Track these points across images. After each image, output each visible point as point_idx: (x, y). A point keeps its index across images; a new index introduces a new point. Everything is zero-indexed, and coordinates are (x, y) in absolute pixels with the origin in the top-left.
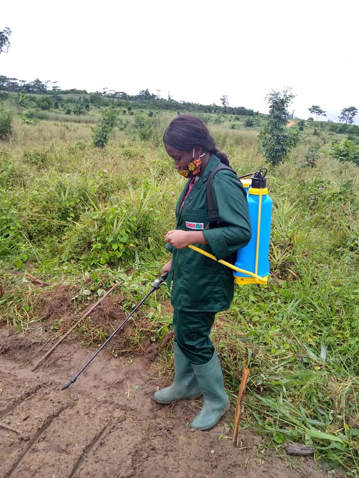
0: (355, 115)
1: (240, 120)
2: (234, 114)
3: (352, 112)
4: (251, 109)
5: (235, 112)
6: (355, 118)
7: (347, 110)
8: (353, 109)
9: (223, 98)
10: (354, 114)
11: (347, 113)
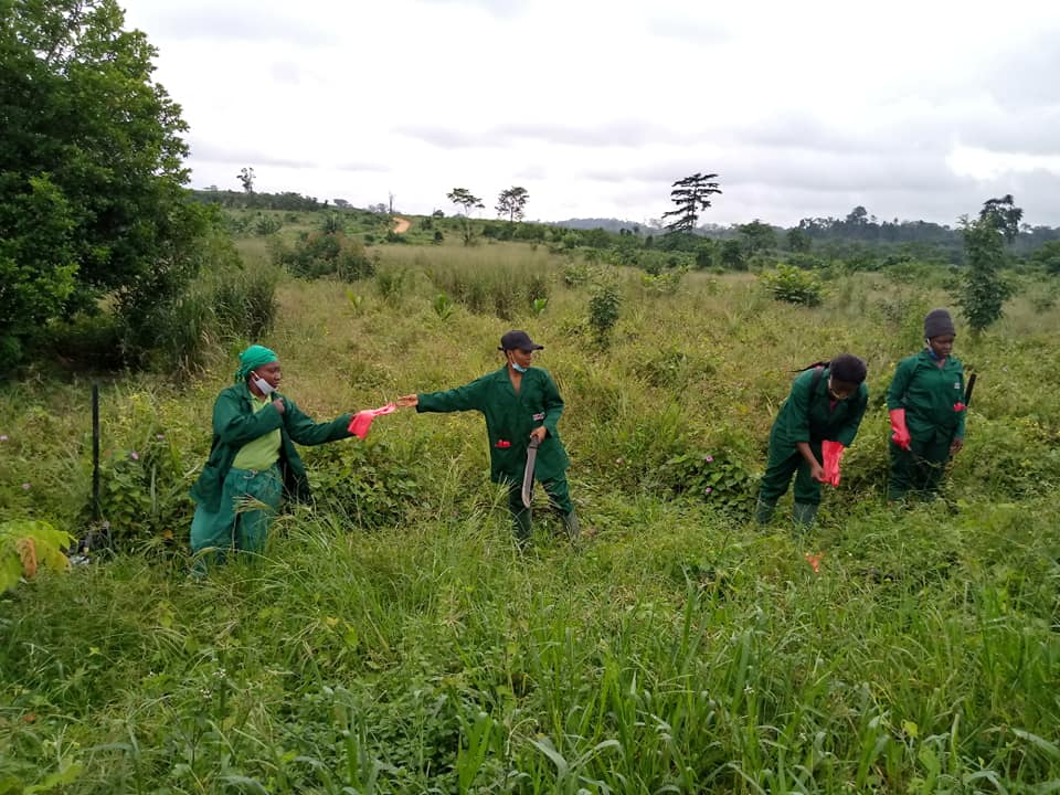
0: (524, 202)
1: (297, 222)
2: (274, 207)
3: (518, 198)
4: (312, 196)
5: (278, 205)
6: (525, 209)
7: (508, 194)
8: (519, 191)
9: (243, 175)
10: (522, 201)
11: (509, 199)
